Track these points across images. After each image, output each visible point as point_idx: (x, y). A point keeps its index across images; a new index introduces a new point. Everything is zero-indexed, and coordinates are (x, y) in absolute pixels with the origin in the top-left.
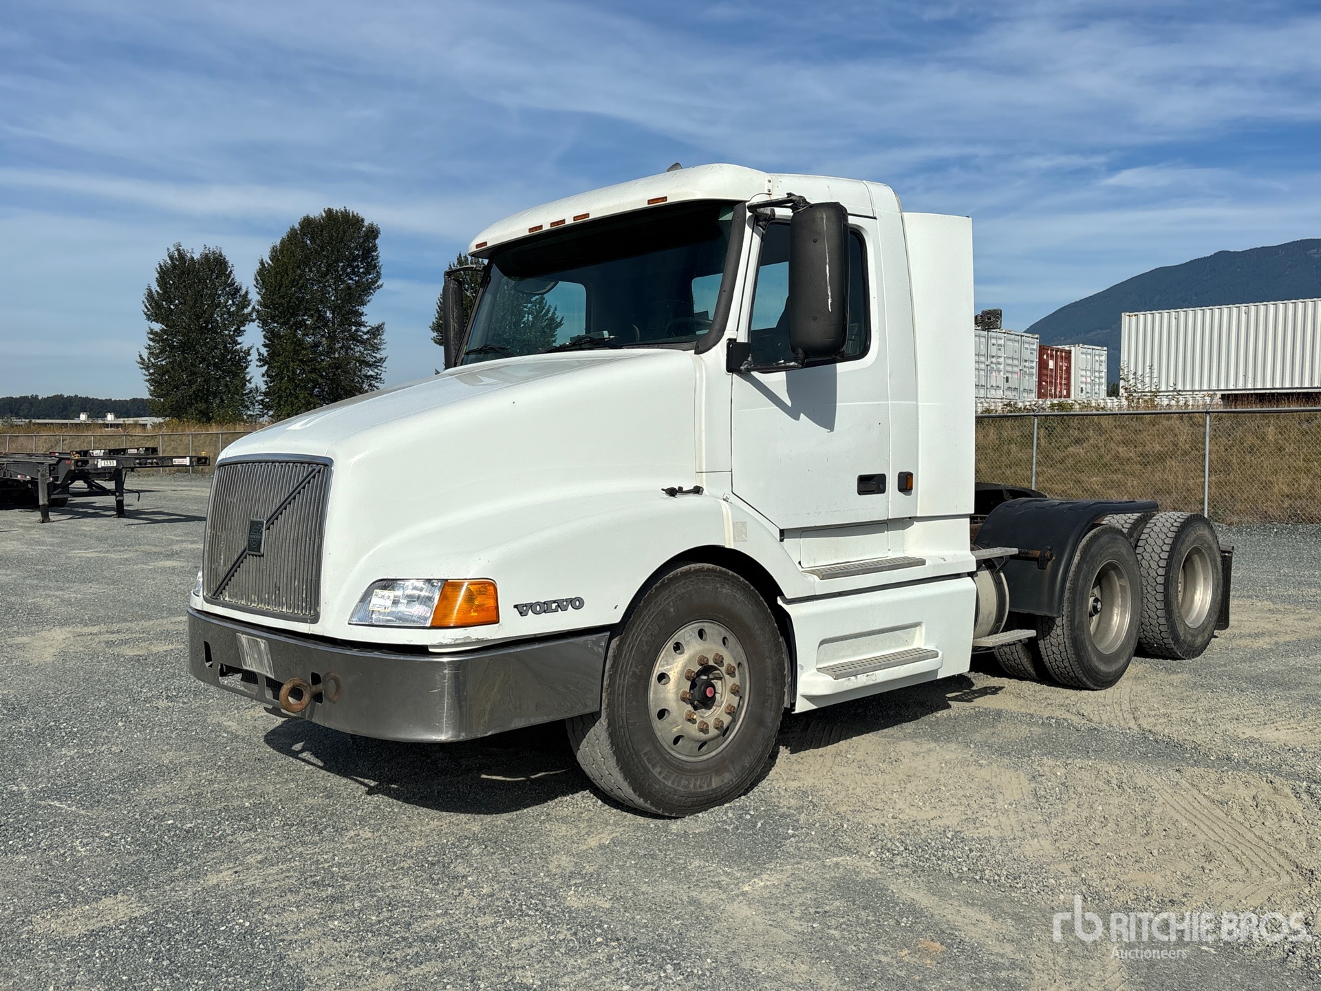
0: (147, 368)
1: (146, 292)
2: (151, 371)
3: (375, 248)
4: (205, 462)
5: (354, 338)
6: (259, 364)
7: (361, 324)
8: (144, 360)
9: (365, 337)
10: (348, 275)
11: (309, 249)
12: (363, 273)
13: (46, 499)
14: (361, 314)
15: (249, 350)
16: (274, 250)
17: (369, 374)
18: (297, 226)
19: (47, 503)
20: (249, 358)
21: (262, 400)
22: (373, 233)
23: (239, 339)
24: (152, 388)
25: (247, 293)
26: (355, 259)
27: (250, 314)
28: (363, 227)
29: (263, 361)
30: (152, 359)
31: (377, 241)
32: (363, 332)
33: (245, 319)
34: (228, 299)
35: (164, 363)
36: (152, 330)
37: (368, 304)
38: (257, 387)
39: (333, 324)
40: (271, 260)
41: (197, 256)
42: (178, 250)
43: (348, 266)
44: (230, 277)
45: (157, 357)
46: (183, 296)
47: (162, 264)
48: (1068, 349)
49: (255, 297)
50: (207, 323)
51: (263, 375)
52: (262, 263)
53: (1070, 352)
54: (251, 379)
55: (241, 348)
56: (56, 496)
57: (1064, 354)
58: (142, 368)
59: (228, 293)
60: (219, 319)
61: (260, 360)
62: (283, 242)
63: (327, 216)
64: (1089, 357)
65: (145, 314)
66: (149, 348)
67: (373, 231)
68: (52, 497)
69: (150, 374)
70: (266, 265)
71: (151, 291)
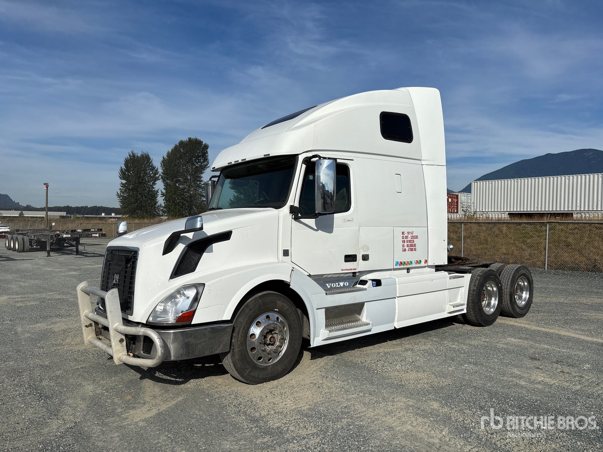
0: (120, 197)
1: (120, 169)
2: (121, 198)
3: (207, 152)
4: (105, 236)
5: (199, 186)
6: (162, 196)
7: (201, 181)
8: (119, 194)
9: (203, 186)
10: (197, 162)
11: (182, 153)
12: (202, 162)
13: (49, 248)
14: (201, 177)
15: (158, 191)
16: (168, 152)
17: (204, 200)
18: (178, 144)
19: (50, 250)
20: (158, 194)
21: (163, 210)
22: (206, 147)
23: (154, 186)
24: (121, 204)
25: (157, 169)
26: (199, 156)
27: (159, 177)
28: (203, 144)
29: (163, 194)
30: (121, 194)
31: (208, 150)
32: (202, 184)
33: (157, 179)
34: (151, 171)
35: (126, 195)
36: (122, 183)
37: (204, 174)
38: (161, 205)
39: (191, 180)
40: (167, 157)
41: (139, 155)
42: (132, 153)
43: (197, 159)
44: (151, 163)
45: (123, 193)
46: (133, 170)
47: (126, 158)
48: (457, 194)
49: (160, 171)
50: (142, 180)
51: (164, 200)
52: (164, 158)
53: (458, 195)
54: (158, 201)
55: (155, 190)
56: (53, 247)
57: (455, 196)
58: (118, 197)
59: (150, 169)
60: (147, 179)
61: (162, 194)
62: (172, 150)
63: (189, 140)
64: (466, 197)
65: (120, 177)
66: (120, 189)
67: (206, 146)
68: (52, 247)
69: (121, 199)
70: (165, 159)
71: (122, 168)
